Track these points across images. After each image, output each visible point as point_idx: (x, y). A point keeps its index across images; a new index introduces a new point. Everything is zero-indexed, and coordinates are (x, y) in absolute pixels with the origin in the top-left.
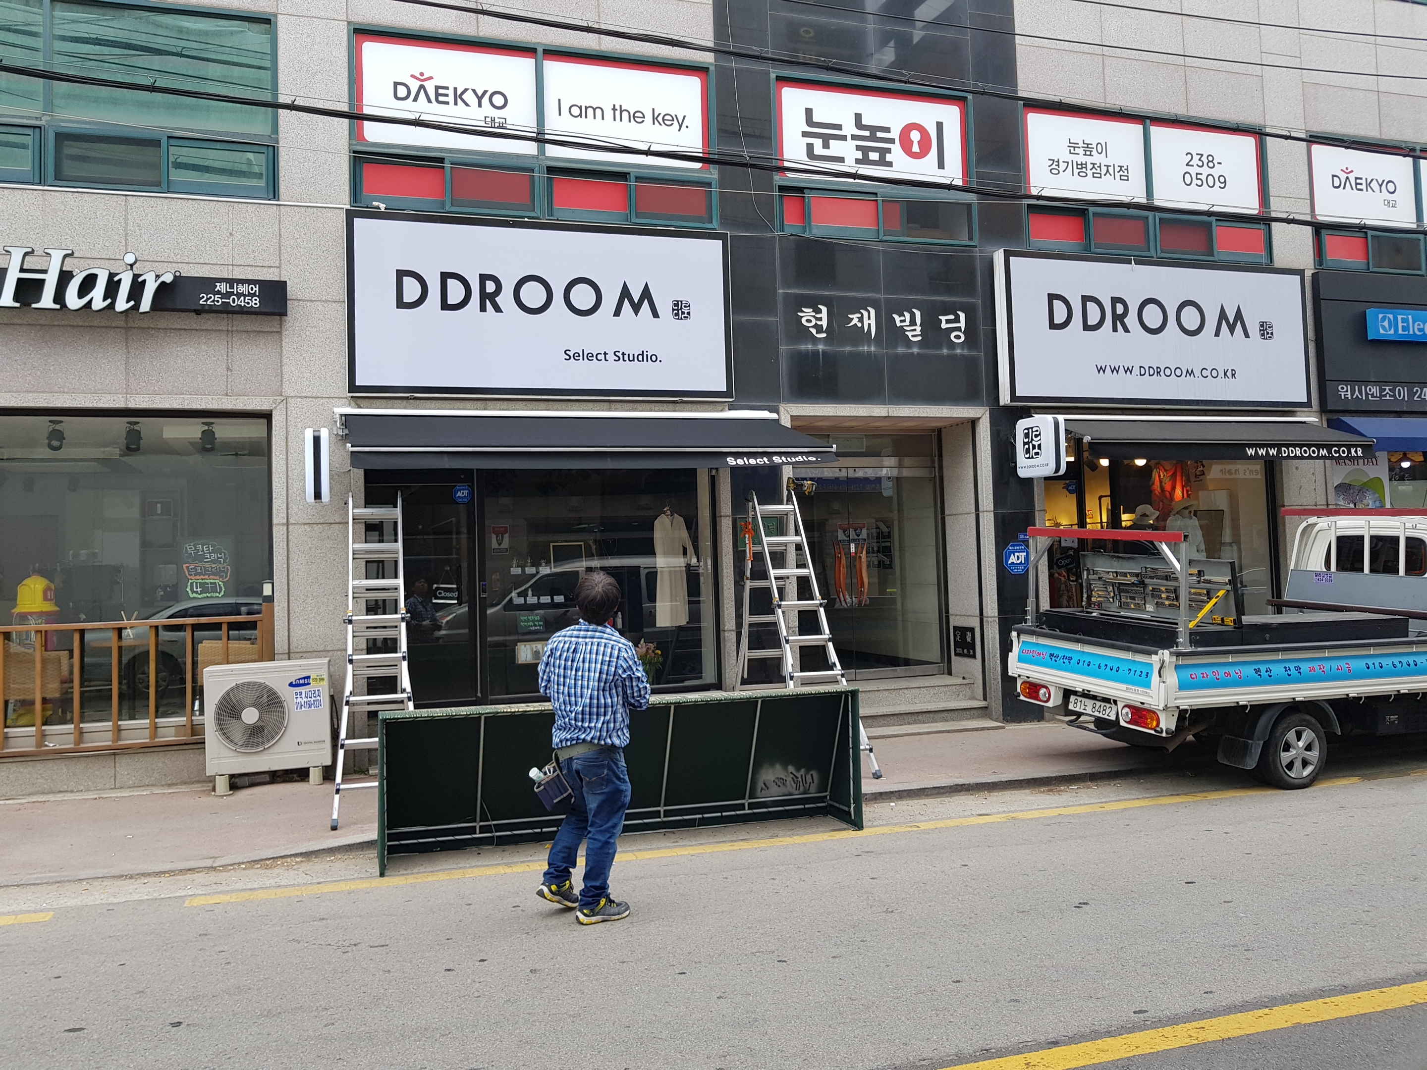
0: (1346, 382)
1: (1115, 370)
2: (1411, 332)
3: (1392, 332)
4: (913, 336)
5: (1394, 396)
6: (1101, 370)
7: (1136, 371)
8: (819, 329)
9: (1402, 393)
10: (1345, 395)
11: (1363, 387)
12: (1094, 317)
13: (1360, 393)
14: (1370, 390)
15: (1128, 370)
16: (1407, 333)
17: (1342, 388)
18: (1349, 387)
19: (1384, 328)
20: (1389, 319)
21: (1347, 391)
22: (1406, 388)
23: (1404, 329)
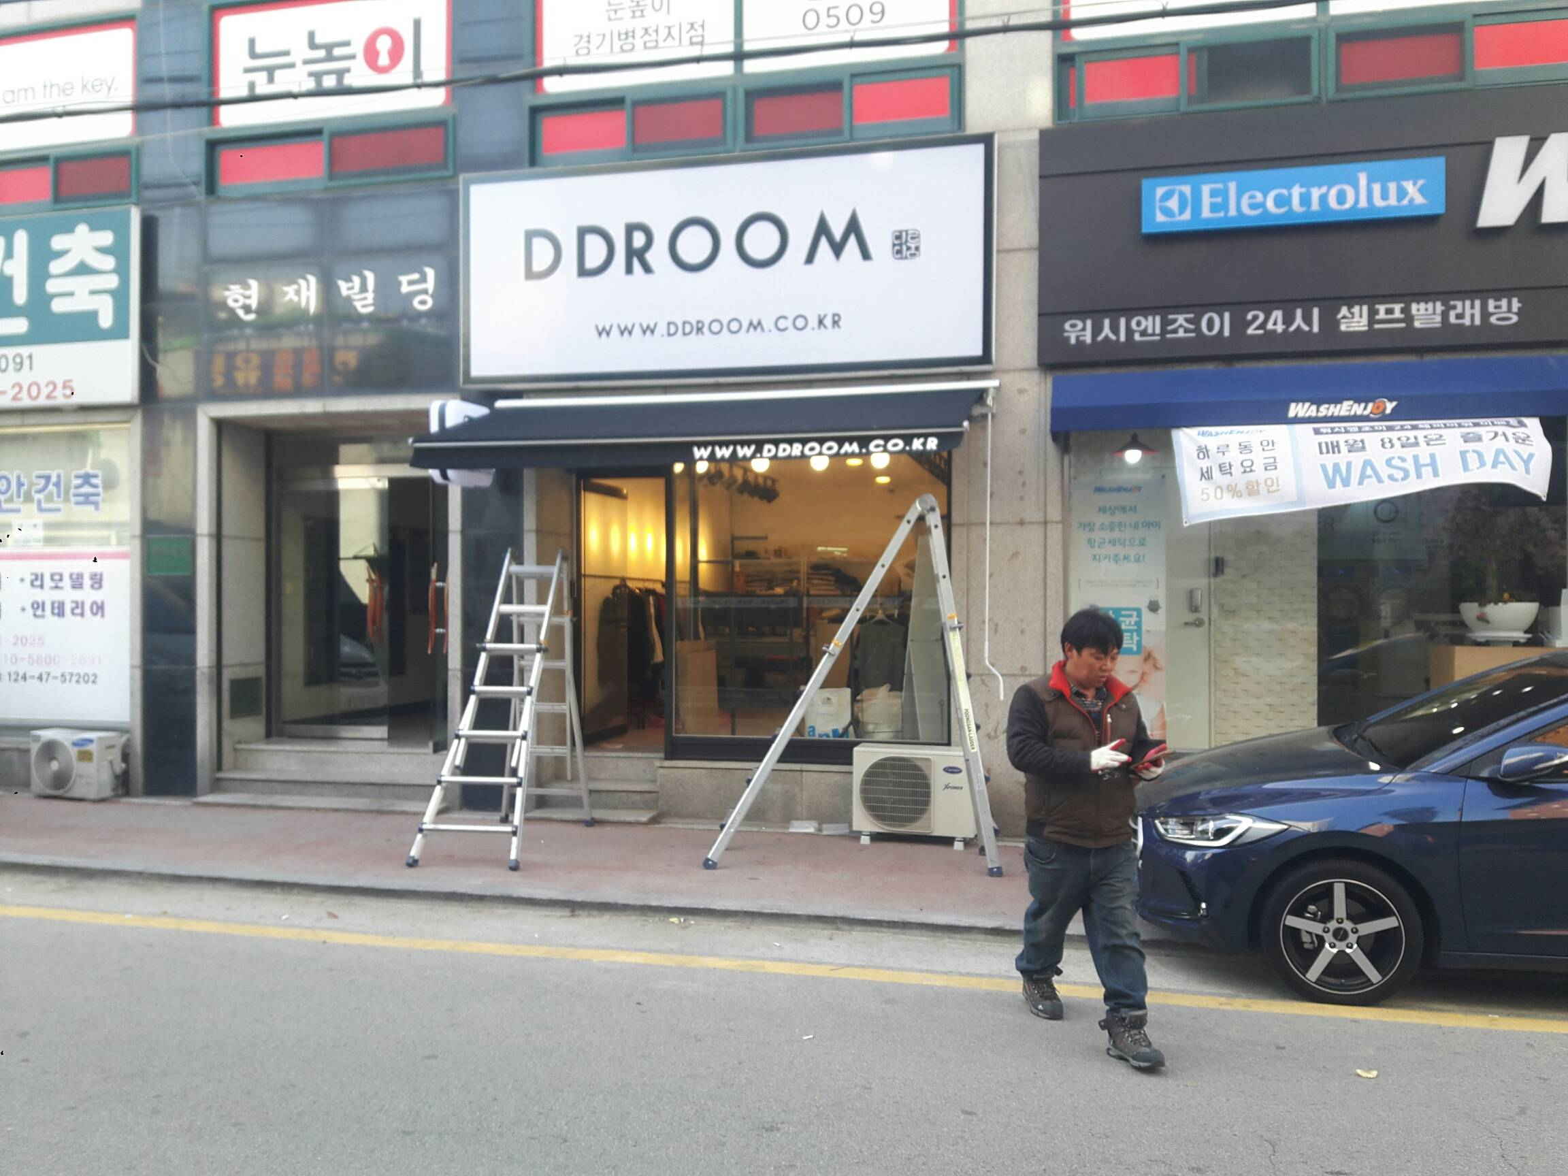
0: (1081, 314)
1: (626, 331)
2: (1233, 212)
3: (1187, 216)
4: (364, 306)
5: (1198, 329)
6: (603, 332)
7: (662, 329)
8: (247, 309)
9: (1219, 324)
10: (1077, 338)
11: (1123, 321)
12: (595, 256)
13: (1115, 329)
14: (1139, 324)
15: (649, 330)
16: (1222, 214)
17: (1073, 326)
18: (1089, 323)
19: (1167, 212)
20: (1182, 196)
21: (1084, 329)
22: (1227, 316)
23: (1214, 208)
